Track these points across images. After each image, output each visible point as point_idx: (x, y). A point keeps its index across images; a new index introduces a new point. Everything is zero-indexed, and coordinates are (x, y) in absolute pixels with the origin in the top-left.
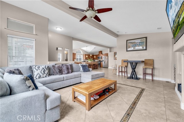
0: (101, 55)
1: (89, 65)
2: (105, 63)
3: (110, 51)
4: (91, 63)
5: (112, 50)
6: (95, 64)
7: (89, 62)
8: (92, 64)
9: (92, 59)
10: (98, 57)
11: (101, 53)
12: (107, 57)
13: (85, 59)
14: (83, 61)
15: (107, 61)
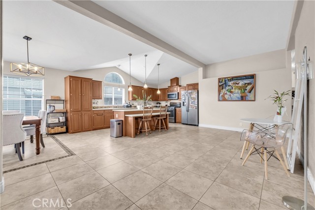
0: (177, 89)
1: (136, 119)
2: (188, 111)
3: (205, 77)
4: (146, 112)
5: (210, 71)
6: (158, 116)
7: (139, 108)
8: (149, 114)
9: (149, 98)
10: (167, 94)
11: (178, 84)
12: (197, 94)
13: (132, 100)
14: (126, 105)
15: (197, 105)
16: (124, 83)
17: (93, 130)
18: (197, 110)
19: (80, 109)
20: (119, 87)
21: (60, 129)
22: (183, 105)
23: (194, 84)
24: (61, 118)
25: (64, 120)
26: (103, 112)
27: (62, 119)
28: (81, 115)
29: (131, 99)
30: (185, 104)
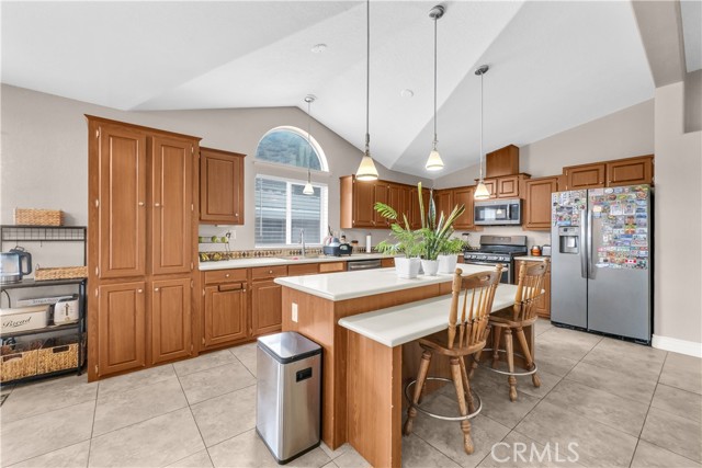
0: (514, 189)
2: (589, 276)
12: (645, 204)
13: (355, 226)
14: (333, 245)
15: (645, 253)
16: (325, 167)
17: (200, 353)
18: (646, 272)
19: (140, 270)
20: (309, 178)
21: (48, 359)
22: (562, 250)
23: (605, 164)
24: (59, 307)
25: (73, 316)
26: (242, 276)
27: (66, 313)
28: (146, 292)
29: (349, 223)
30: (571, 243)
